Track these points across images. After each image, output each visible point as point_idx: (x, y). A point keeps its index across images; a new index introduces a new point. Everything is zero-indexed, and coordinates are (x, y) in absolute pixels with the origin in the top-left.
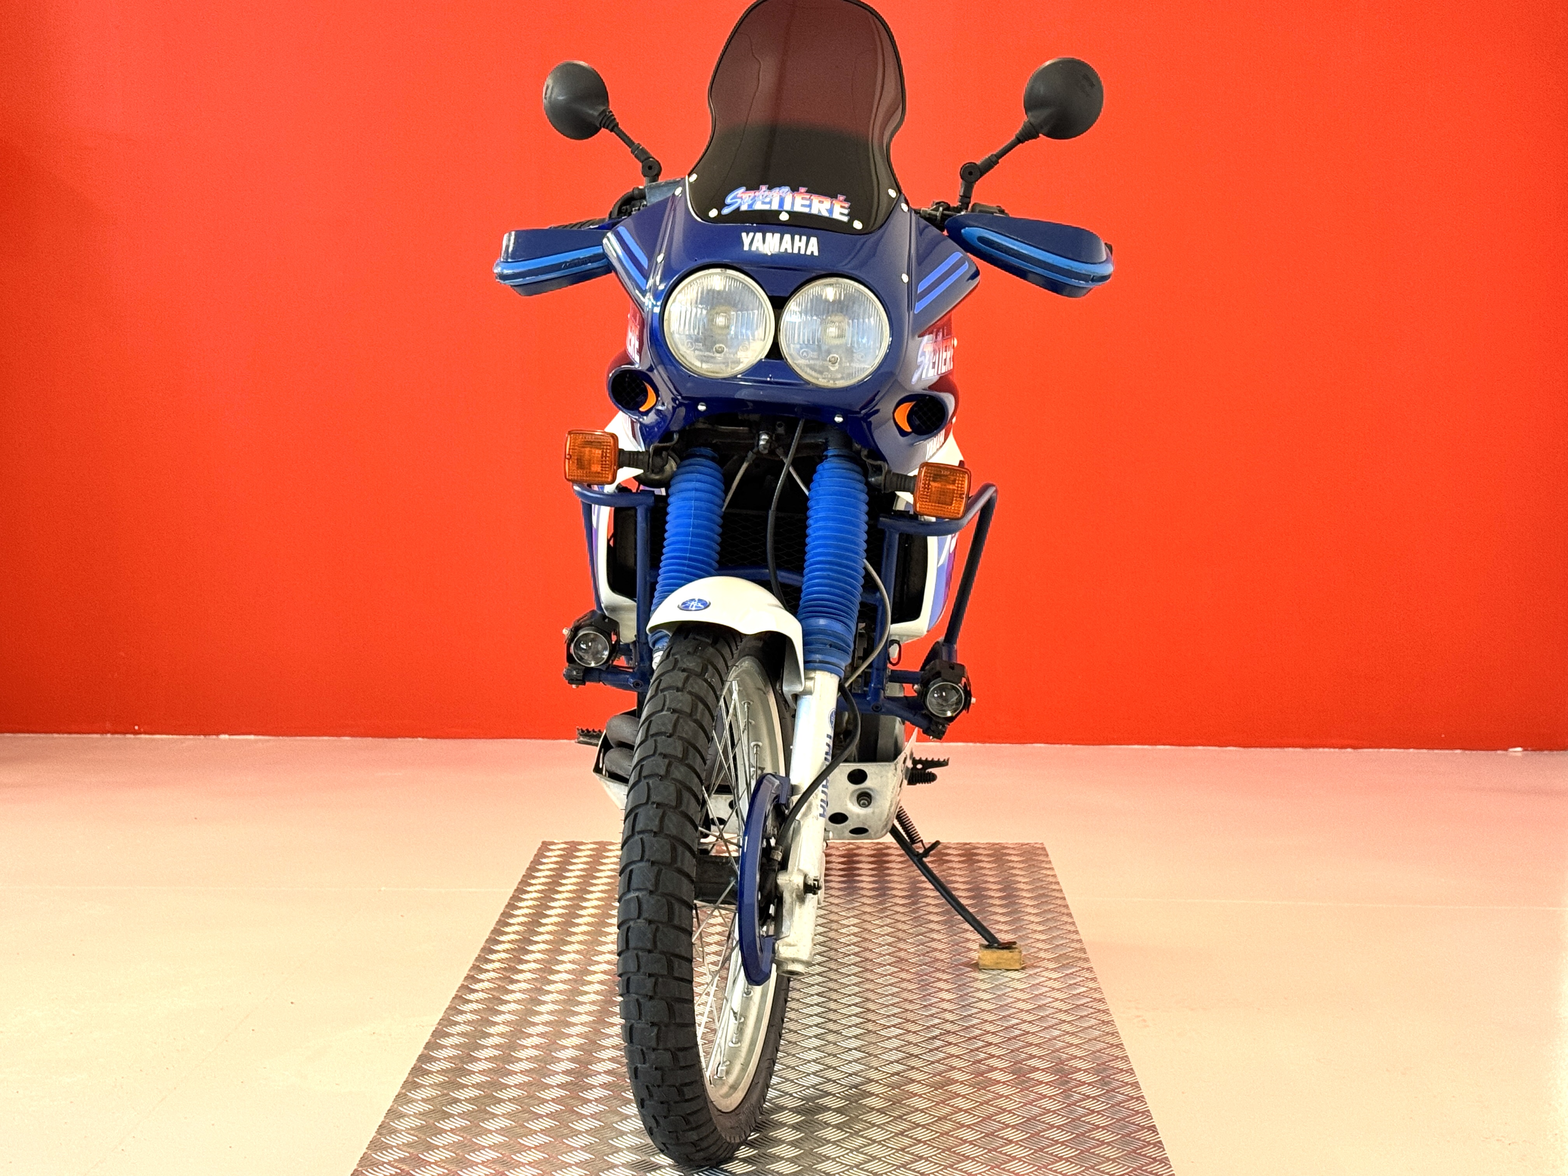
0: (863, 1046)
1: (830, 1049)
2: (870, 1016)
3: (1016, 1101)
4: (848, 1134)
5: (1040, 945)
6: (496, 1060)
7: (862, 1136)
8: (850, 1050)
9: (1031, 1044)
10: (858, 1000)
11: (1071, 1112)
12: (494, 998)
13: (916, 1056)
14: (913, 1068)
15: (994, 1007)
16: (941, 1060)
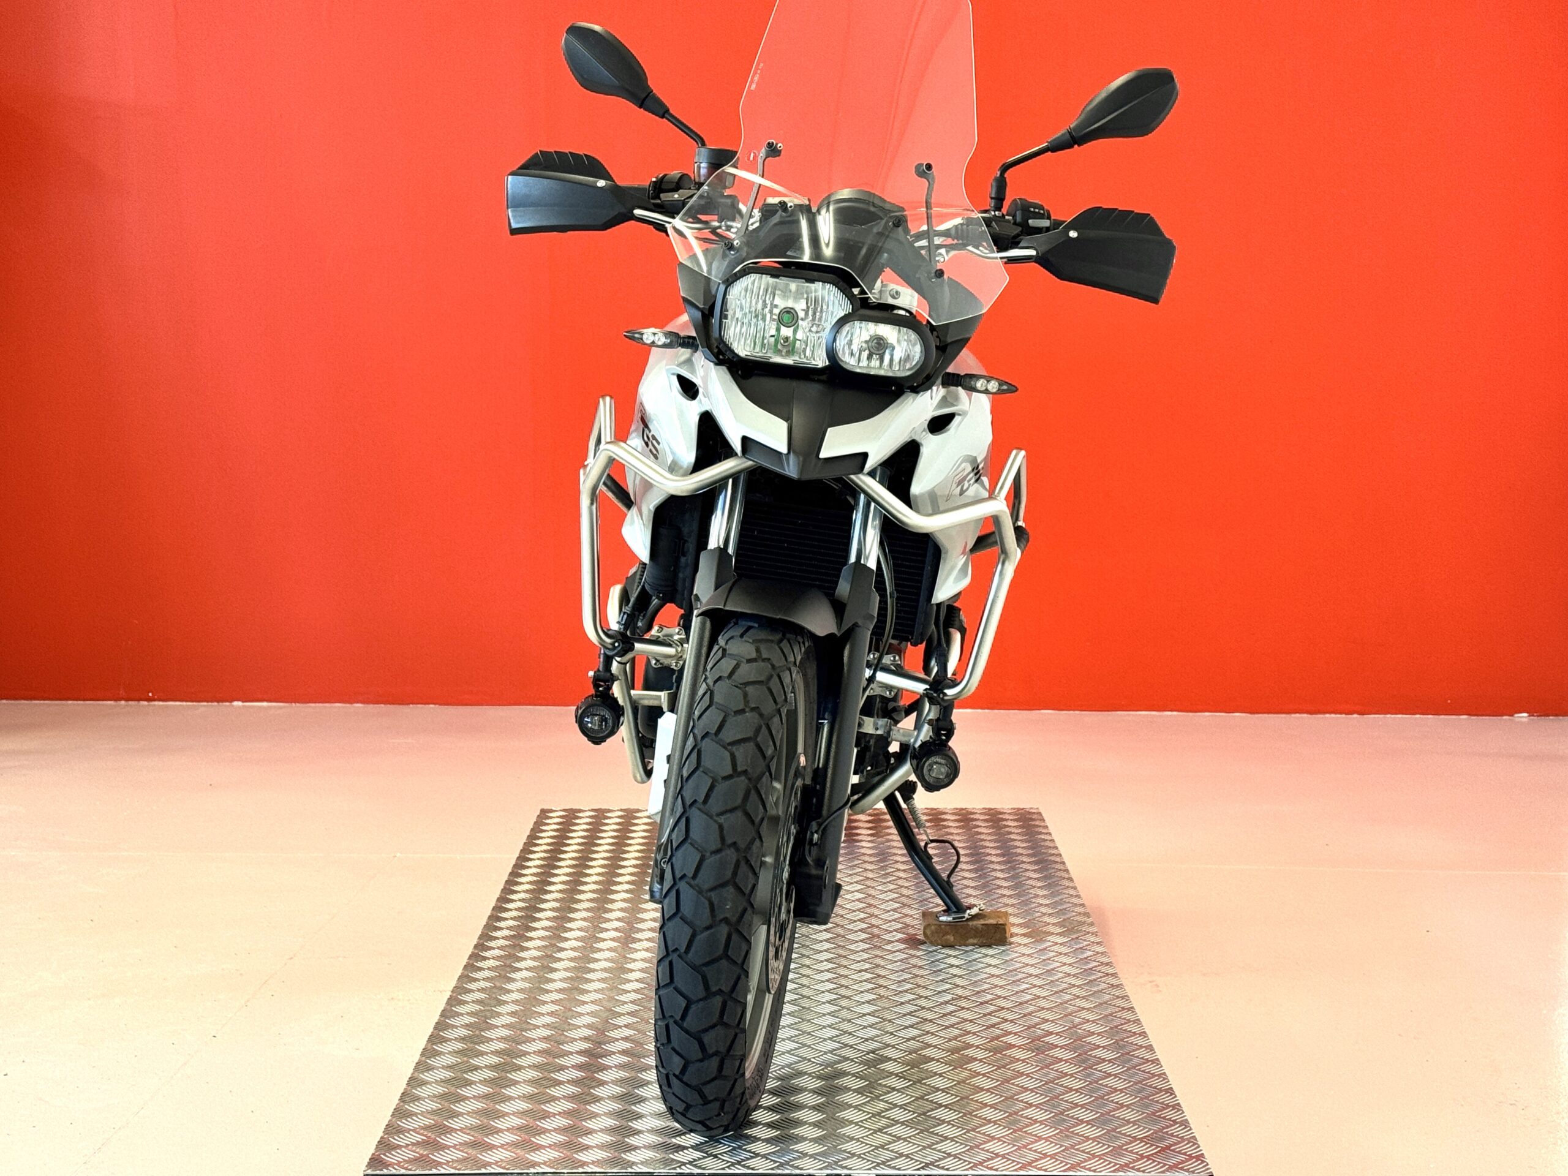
1: (844, 1014)
2: (881, 982)
3: (1032, 1065)
4: (869, 1099)
5: (1044, 910)
6: (513, 1027)
7: (882, 1100)
8: (864, 1015)
9: (1043, 1009)
11: (1089, 1075)
13: (931, 1021)
15: (1002, 972)
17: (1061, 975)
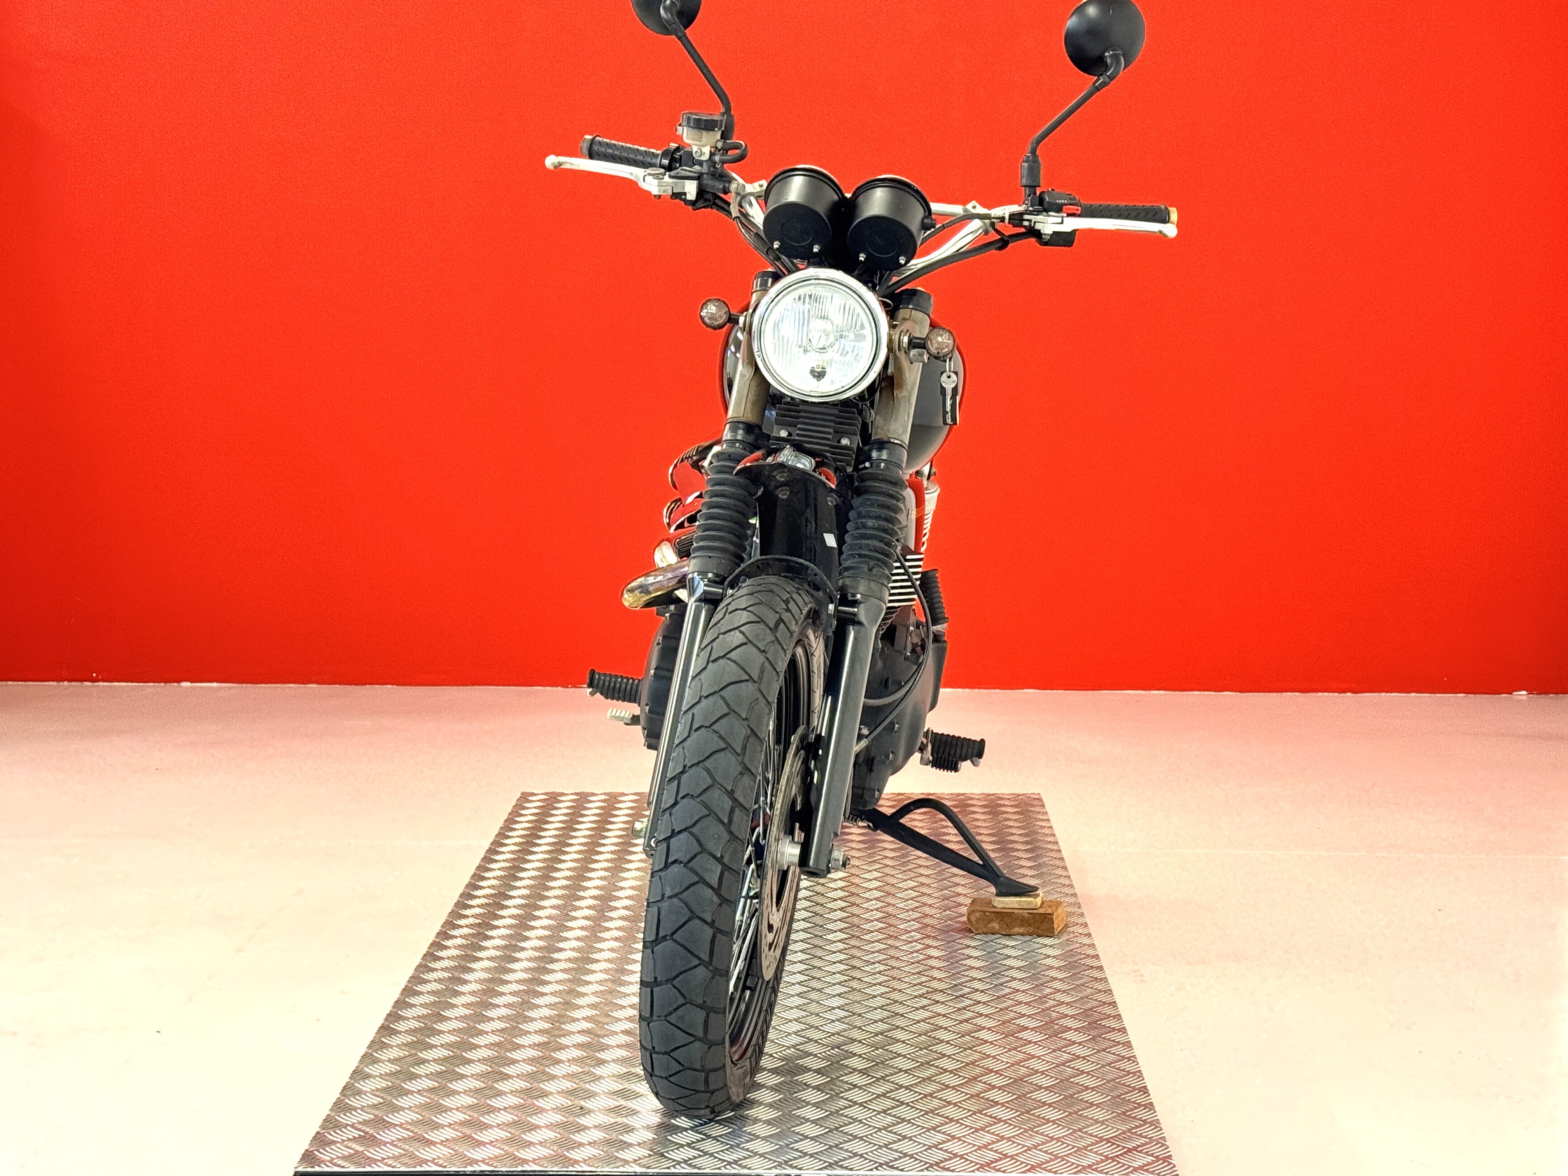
0: (847, 1004)
2: (855, 974)
4: (828, 1096)
6: (467, 1019)
7: (842, 1098)
10: (843, 957)
11: (1060, 1073)
14: (898, 1027)
15: (983, 964)
16: (927, 1019)
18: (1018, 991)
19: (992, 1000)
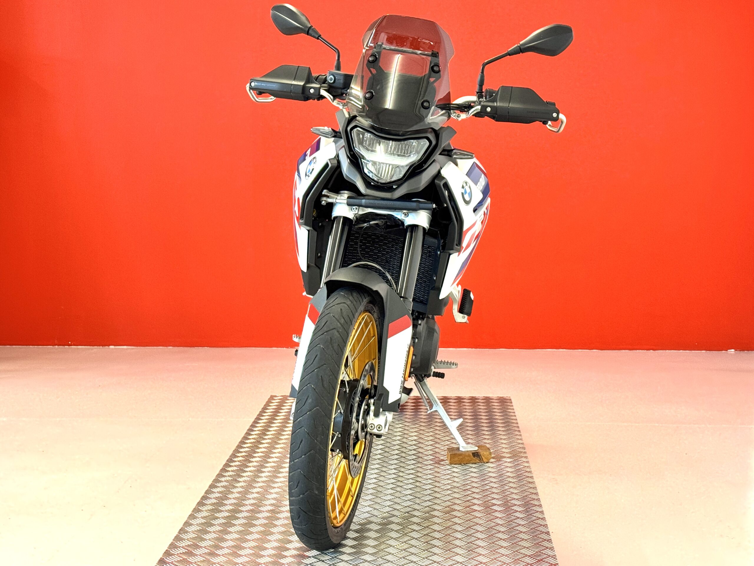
0: (413, 493)
1: (397, 494)
2: (418, 479)
3: (483, 520)
4: (402, 535)
5: (504, 446)
6: (238, 499)
7: (408, 536)
8: (407, 495)
9: (494, 493)
10: (413, 471)
11: (510, 525)
12: (241, 469)
13: (438, 498)
14: (436, 504)
16: (450, 500)
17: (505, 477)
18: (493, 487)
19: (480, 492)
